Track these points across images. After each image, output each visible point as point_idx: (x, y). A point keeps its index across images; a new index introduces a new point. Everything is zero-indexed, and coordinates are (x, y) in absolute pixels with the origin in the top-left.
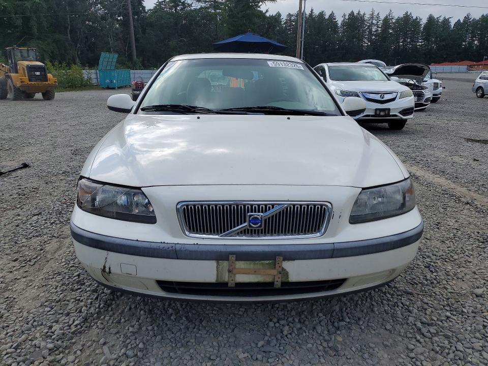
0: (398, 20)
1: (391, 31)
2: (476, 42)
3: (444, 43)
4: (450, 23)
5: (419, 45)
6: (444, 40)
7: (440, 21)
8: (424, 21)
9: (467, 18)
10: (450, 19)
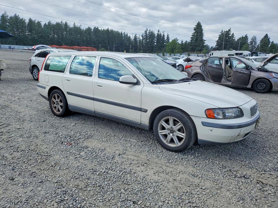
0: (11, 18)
1: (8, 24)
2: (56, 36)
3: (40, 35)
4: (41, 24)
5: (27, 34)
6: (40, 33)
7: (36, 22)
8: (27, 21)
9: (49, 23)
10: (41, 22)
